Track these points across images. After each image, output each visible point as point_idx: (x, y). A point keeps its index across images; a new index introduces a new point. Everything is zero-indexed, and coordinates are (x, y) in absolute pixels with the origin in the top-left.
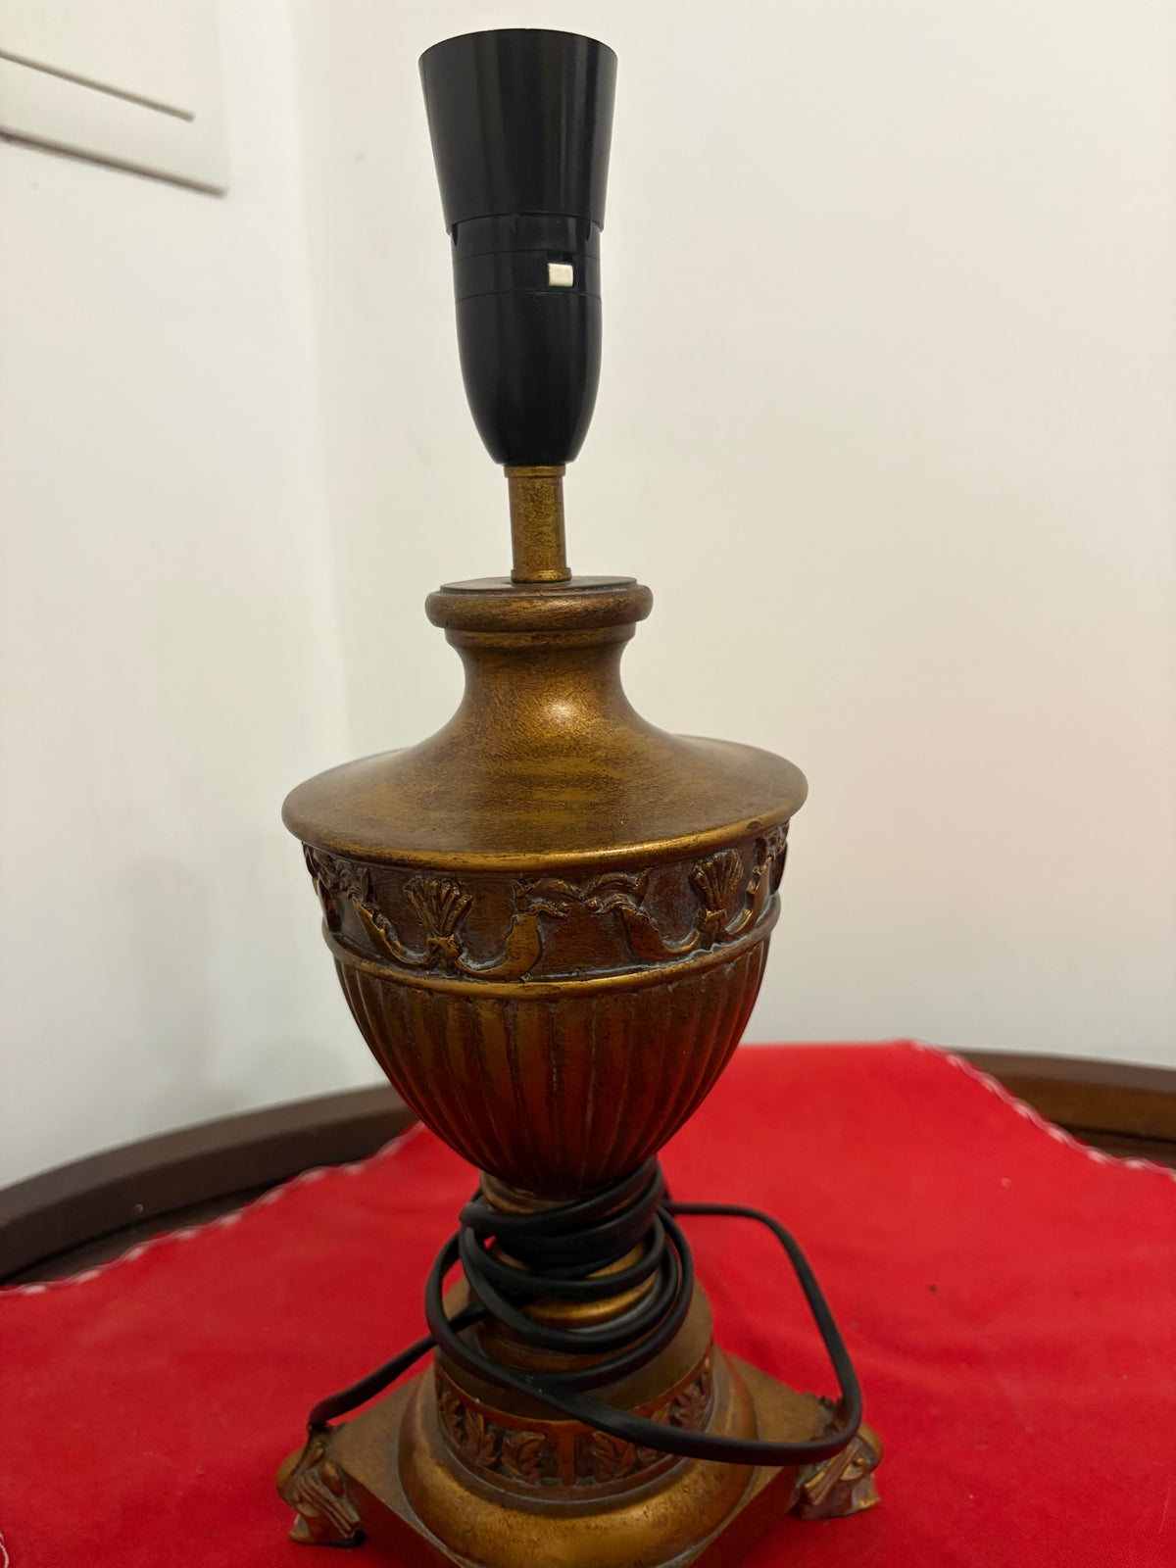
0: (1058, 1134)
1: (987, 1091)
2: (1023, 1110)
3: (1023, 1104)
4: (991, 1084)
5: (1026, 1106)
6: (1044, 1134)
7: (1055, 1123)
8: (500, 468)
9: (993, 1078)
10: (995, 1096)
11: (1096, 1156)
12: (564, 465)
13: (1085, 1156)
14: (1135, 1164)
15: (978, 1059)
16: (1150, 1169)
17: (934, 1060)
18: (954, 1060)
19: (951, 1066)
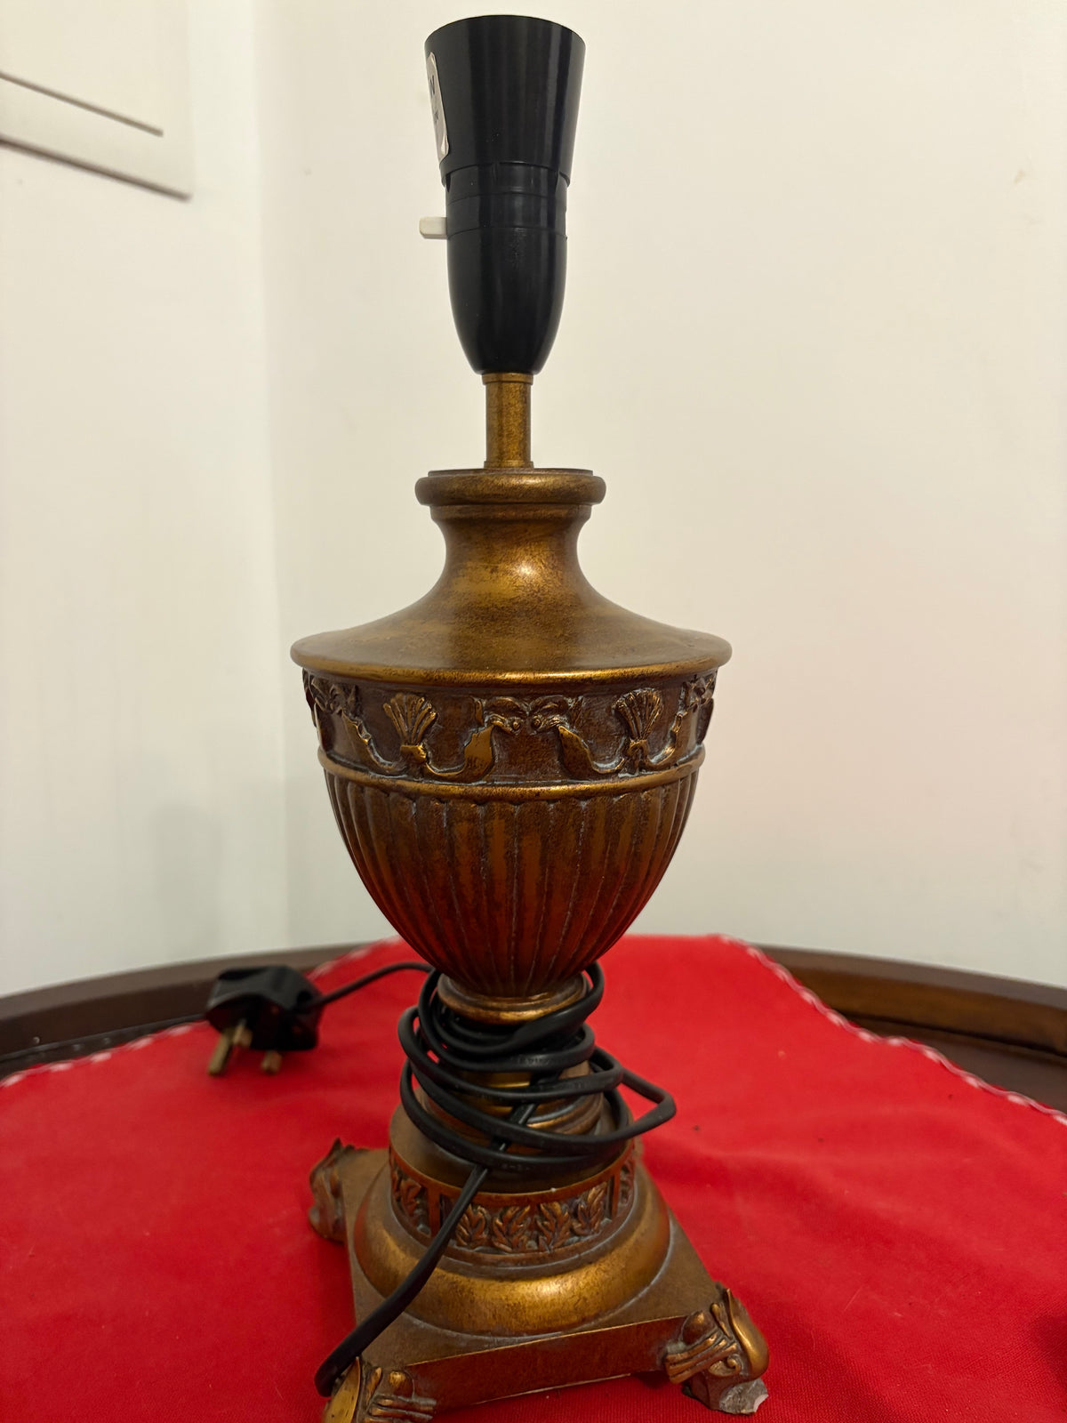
0: (835, 1019)
1: (780, 981)
2: (808, 997)
3: (807, 992)
4: (783, 974)
5: (810, 993)
6: (824, 1017)
7: (833, 1008)
8: (479, 377)
9: (785, 969)
10: (785, 984)
11: (865, 1036)
12: (532, 375)
13: (855, 1036)
14: (895, 1042)
15: (774, 953)
16: (906, 1045)
17: (736, 951)
18: (752, 952)
19: (749, 956)
